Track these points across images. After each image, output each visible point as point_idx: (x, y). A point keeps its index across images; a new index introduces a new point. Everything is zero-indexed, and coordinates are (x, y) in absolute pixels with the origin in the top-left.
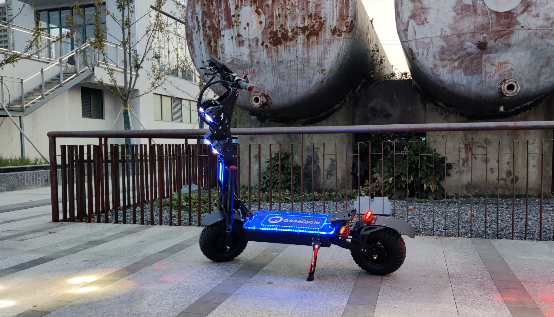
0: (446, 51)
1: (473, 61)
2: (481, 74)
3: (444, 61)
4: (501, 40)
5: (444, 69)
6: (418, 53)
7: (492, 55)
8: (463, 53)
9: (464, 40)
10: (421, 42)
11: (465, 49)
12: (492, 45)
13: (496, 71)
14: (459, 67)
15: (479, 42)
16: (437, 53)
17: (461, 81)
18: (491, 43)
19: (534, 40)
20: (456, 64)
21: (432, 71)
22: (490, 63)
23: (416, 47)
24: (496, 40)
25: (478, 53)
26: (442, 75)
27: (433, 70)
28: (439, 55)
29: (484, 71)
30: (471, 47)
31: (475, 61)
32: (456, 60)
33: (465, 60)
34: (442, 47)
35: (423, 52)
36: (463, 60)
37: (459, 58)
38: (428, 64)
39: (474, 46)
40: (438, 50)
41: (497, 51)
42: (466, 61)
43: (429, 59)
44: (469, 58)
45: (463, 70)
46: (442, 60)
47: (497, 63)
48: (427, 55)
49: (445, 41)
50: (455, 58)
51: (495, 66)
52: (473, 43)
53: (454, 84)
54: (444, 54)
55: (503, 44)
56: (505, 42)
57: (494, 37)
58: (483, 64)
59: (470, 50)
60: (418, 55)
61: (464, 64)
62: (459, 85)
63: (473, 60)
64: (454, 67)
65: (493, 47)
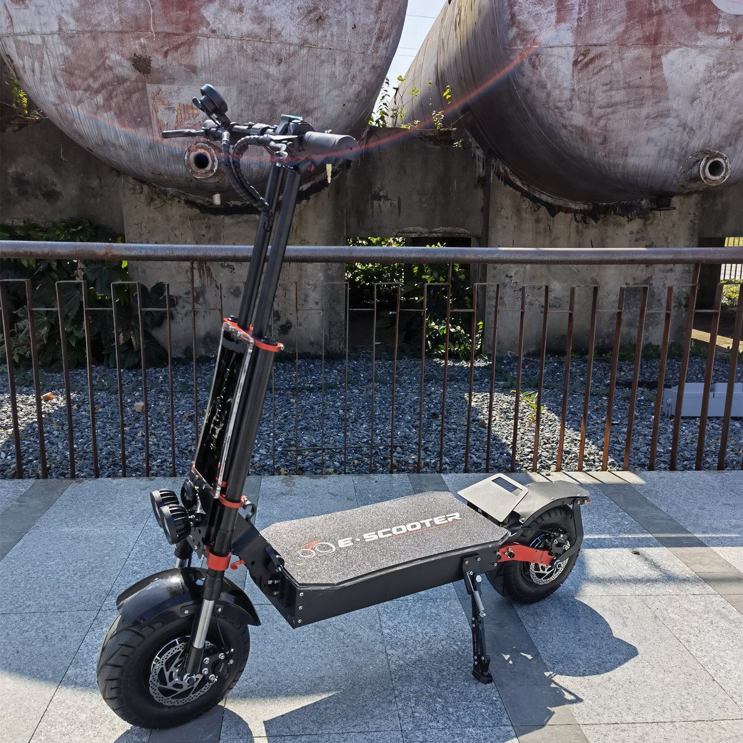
0: (76, 69)
1: (130, 96)
2: (152, 128)
3: (76, 89)
4: (175, 55)
5: (79, 107)
6: (24, 67)
7: (164, 87)
8: (107, 76)
9: (105, 48)
10: (25, 42)
11: (111, 68)
12: (161, 64)
13: (177, 122)
14: (107, 107)
15: (135, 55)
16: (58, 72)
17: (117, 138)
18: (157, 61)
19: (240, 63)
20: (100, 99)
21: (57, 110)
22: (163, 104)
23: (18, 54)
24: (166, 55)
25: (136, 81)
26: (77, 120)
27: (59, 108)
28: (63, 76)
29: (154, 121)
30: (120, 64)
31: (136, 96)
32: (98, 91)
33: (115, 93)
34: (66, 59)
35: (33, 65)
36: (111, 93)
37: (103, 87)
38: (47, 93)
39: (128, 64)
40: (59, 63)
41: (172, 80)
42: (116, 96)
43: (46, 83)
44: (121, 89)
45: (115, 114)
46: (72, 87)
47: (176, 106)
48: (41, 73)
49: (69, 46)
50: (96, 86)
51: (173, 112)
52: (123, 55)
53: (104, 143)
54: (72, 74)
55: (181, 65)
56: (186, 61)
57: (162, 47)
58: (150, 104)
59: (119, 71)
60: (25, 72)
61: (115, 100)
62: (114, 145)
63: (129, 93)
64: (98, 107)
65: (163, 70)
